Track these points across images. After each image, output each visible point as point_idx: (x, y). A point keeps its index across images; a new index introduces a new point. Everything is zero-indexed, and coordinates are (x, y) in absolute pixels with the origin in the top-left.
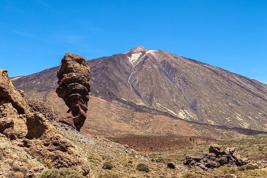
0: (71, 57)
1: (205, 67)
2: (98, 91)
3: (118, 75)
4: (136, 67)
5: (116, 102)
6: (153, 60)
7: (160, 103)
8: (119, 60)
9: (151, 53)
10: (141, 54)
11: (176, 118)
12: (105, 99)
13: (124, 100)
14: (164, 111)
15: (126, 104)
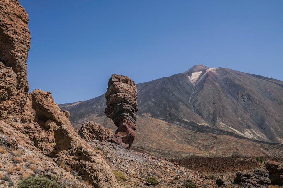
0: (117, 78)
1: (272, 82)
2: (158, 113)
3: (178, 96)
4: (196, 86)
5: (178, 123)
6: (214, 78)
7: (224, 123)
8: (179, 80)
9: (212, 71)
10: (201, 72)
11: (242, 138)
12: (166, 120)
13: (186, 120)
14: (229, 131)
15: (187, 125)
